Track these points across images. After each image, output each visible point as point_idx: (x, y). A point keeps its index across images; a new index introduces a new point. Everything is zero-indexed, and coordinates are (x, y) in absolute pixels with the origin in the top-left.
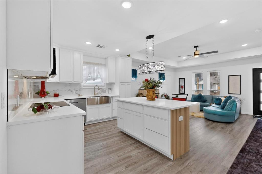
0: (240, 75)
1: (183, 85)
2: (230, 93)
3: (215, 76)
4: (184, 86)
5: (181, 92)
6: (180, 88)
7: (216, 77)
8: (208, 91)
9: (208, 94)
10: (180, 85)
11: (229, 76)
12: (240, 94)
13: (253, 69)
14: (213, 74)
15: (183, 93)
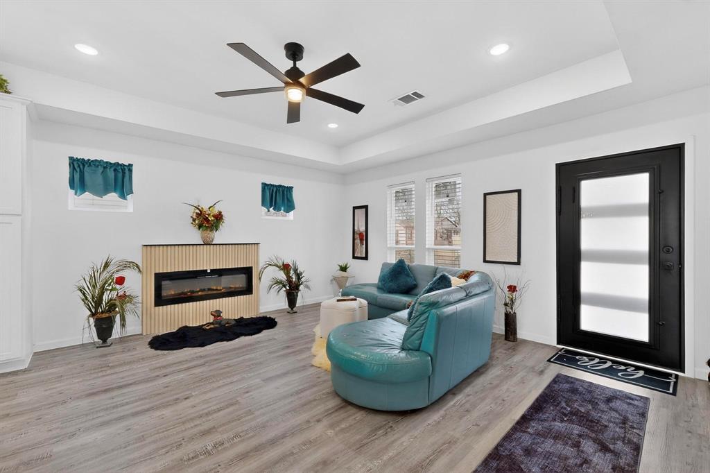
0: (519, 192)
1: (363, 229)
2: (487, 259)
3: (448, 196)
4: (364, 234)
5: (359, 255)
6: (356, 241)
7: (451, 202)
8: (429, 249)
9: (430, 262)
10: (356, 228)
11: (485, 195)
12: (518, 263)
13: (556, 164)
14: (445, 189)
15: (364, 256)
